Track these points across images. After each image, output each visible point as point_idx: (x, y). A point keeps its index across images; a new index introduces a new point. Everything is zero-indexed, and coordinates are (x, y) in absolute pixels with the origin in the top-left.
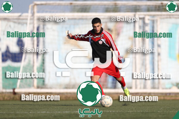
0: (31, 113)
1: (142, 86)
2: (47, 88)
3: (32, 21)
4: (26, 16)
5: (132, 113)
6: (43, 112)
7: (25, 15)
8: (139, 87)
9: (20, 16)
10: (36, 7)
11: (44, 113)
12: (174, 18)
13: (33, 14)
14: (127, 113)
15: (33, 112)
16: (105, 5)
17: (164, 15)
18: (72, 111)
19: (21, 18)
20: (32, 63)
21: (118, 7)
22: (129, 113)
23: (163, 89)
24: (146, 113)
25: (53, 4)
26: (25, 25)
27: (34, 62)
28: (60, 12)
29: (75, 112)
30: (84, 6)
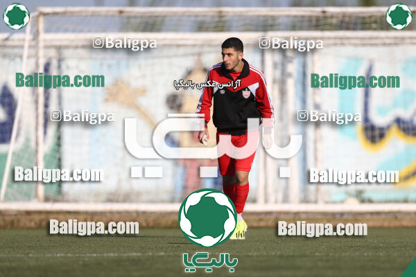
0: (32, 257)
1: (280, 197)
2: (67, 201)
3: (33, 51)
4: (19, 40)
5: (257, 256)
6: (59, 255)
7: (16, 36)
8: (272, 199)
9: (7, 39)
10: (41, 19)
11: (61, 257)
12: (350, 44)
13: (36, 35)
14: (247, 256)
15: (36, 256)
16: (196, 16)
17: (329, 38)
18: (124, 252)
19: (9, 43)
20: (33, 144)
21: (224, 19)
22: (252, 256)
23: (327, 203)
24: (288, 257)
25: (81, 12)
26: (18, 60)
27: (37, 144)
28: (97, 31)
29: (131, 254)
30: (150, 17)
